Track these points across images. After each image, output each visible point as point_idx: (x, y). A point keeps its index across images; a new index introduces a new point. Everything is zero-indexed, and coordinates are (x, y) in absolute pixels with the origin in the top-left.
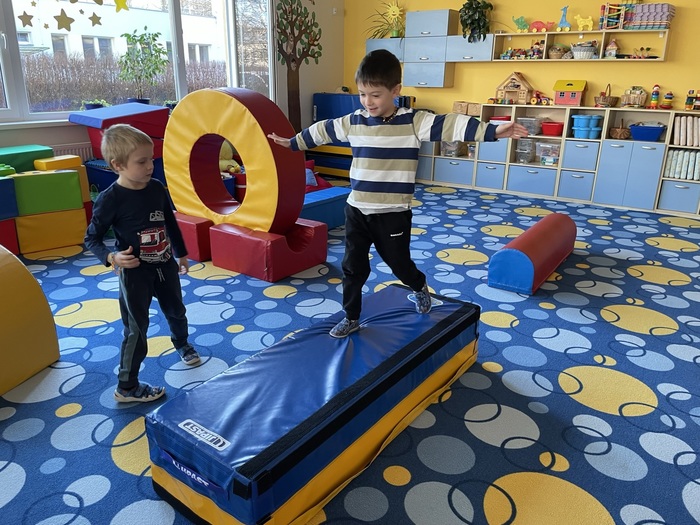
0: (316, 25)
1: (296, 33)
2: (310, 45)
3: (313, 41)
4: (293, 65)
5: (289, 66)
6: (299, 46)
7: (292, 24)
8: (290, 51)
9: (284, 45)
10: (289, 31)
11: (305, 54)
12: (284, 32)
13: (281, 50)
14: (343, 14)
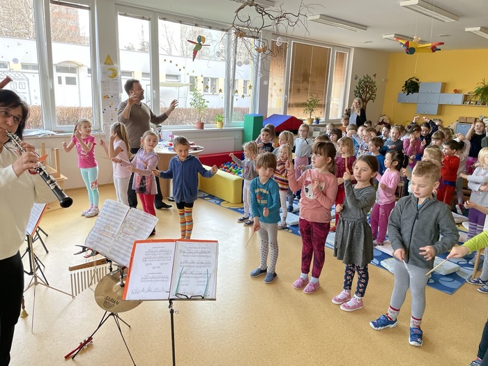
0: (375, 86)
1: (368, 90)
2: (372, 95)
3: (373, 92)
6: (368, 95)
7: (366, 86)
8: (364, 97)
9: (363, 95)
10: (365, 89)
11: (369, 99)
12: (363, 90)
13: (361, 97)
14: (386, 81)
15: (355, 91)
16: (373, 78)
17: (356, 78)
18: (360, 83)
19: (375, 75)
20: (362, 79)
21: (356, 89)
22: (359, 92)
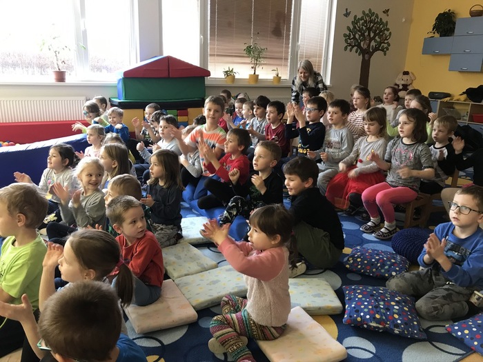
0: (388, 30)
1: (372, 35)
2: (381, 43)
3: (384, 39)
4: (367, 56)
5: (363, 57)
6: (373, 43)
7: (369, 29)
8: (365, 47)
9: (362, 43)
10: (366, 34)
11: (376, 49)
12: (363, 35)
13: (359, 46)
14: (409, 21)
15: (345, 35)
16: (382, 15)
17: (347, 15)
18: (355, 22)
19: (386, 12)
20: (359, 16)
21: (348, 33)
22: (354, 38)
